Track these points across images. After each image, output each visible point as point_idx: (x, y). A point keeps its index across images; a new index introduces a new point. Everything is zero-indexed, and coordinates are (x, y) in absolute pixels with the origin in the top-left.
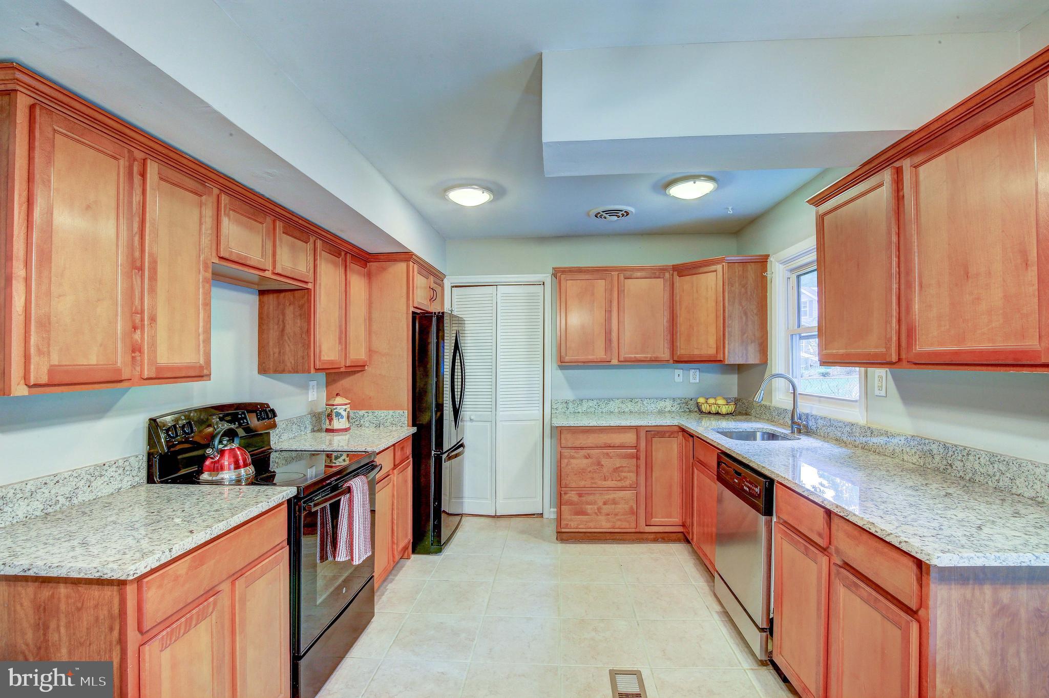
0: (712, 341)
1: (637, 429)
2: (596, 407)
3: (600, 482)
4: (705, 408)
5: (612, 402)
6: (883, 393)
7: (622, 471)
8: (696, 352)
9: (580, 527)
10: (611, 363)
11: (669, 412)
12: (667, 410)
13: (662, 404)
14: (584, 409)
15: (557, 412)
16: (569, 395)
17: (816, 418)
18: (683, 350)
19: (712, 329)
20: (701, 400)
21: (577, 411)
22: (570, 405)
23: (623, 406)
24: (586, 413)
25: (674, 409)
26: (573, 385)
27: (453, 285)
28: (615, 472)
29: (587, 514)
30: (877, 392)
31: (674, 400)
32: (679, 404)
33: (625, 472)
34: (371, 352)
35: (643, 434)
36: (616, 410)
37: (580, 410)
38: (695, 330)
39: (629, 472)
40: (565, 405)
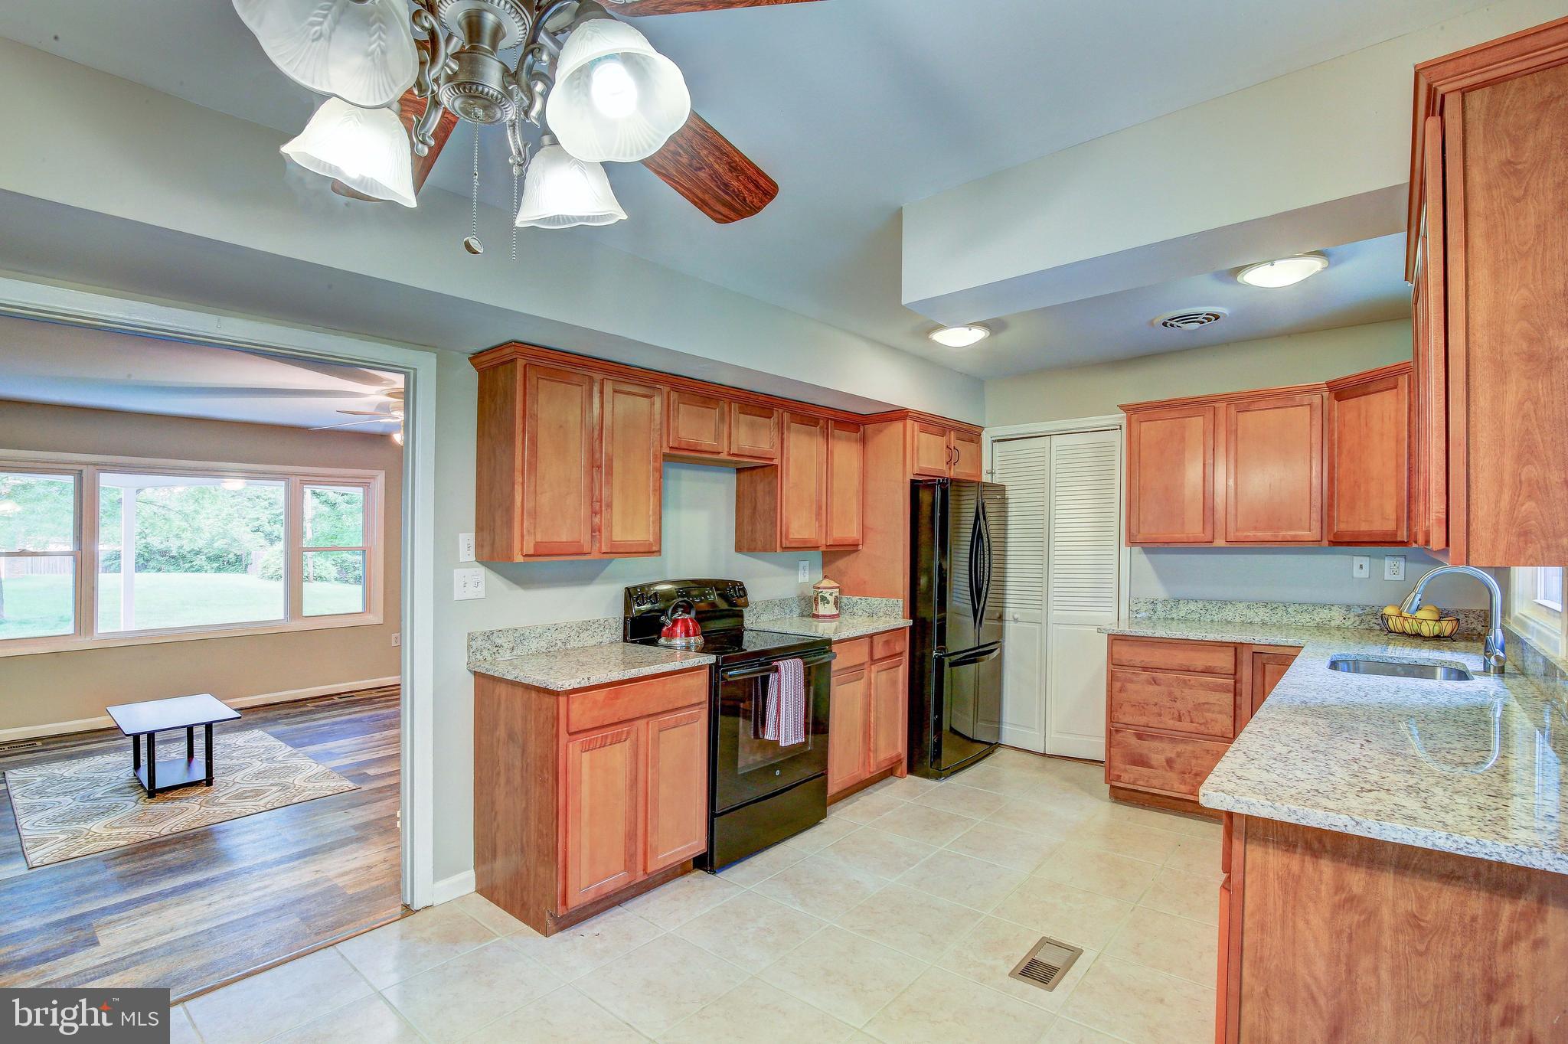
0: (1390, 508)
1: (1237, 648)
2: (1202, 612)
3: (1171, 722)
4: (1394, 623)
5: (1230, 606)
7: (1208, 711)
8: (1364, 527)
9: (1138, 783)
10: (1214, 545)
11: (1338, 628)
12: (1333, 624)
13: (1325, 614)
14: (1182, 614)
15: (1138, 616)
16: (1159, 592)
18: (1345, 525)
19: (1390, 488)
20: (1389, 610)
21: (1169, 617)
22: (1159, 606)
23: (1251, 614)
24: (1185, 620)
25: (1348, 623)
26: (1164, 577)
27: (994, 439)
28: (1196, 710)
29: (1151, 767)
31: (1349, 608)
32: (1359, 616)
33: (1213, 712)
34: (864, 529)
35: (1246, 657)
36: (1238, 619)
37: (1174, 616)
38: (1362, 489)
39: (1220, 712)
40: (1151, 607)
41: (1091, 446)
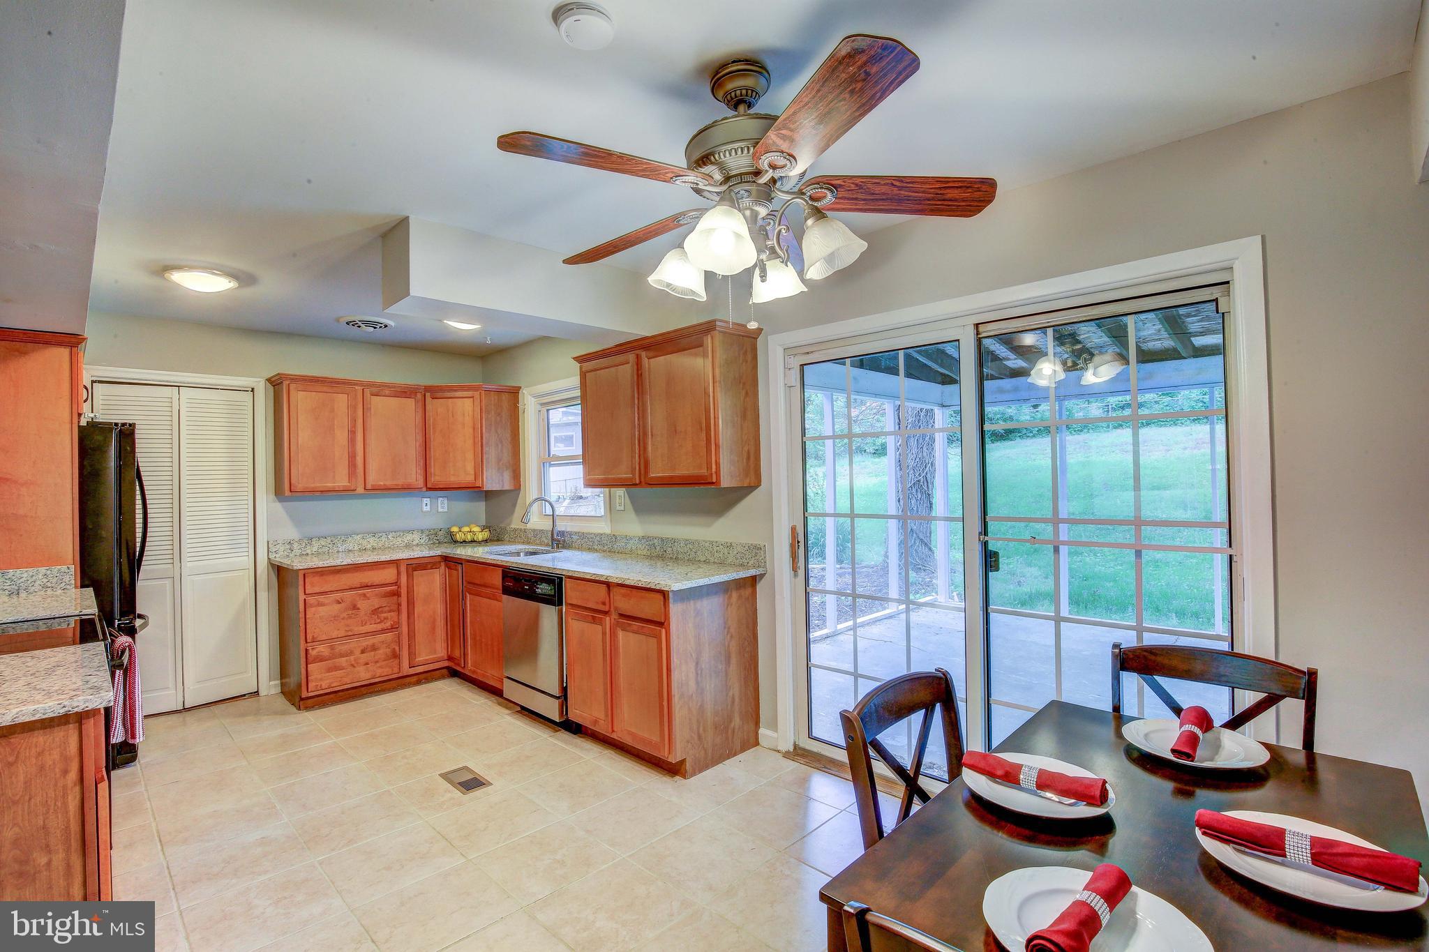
0: (470, 468)
1: (396, 563)
2: (330, 546)
3: (356, 629)
4: (459, 537)
5: (350, 539)
6: (622, 508)
7: (382, 612)
8: (453, 479)
9: (332, 685)
10: (357, 492)
11: (417, 545)
12: (415, 543)
13: (409, 537)
14: (315, 549)
15: (277, 556)
16: (291, 533)
17: (571, 534)
18: (438, 476)
19: (470, 456)
20: (455, 529)
21: (304, 553)
22: (296, 546)
23: (365, 542)
24: (318, 554)
25: (422, 541)
26: (297, 521)
27: (94, 379)
28: (374, 614)
29: (342, 668)
30: (618, 508)
31: (422, 531)
32: (428, 536)
33: (385, 613)
35: (403, 569)
36: (356, 548)
37: (309, 551)
38: (451, 455)
39: (390, 611)
40: (288, 547)
41: (222, 403)
